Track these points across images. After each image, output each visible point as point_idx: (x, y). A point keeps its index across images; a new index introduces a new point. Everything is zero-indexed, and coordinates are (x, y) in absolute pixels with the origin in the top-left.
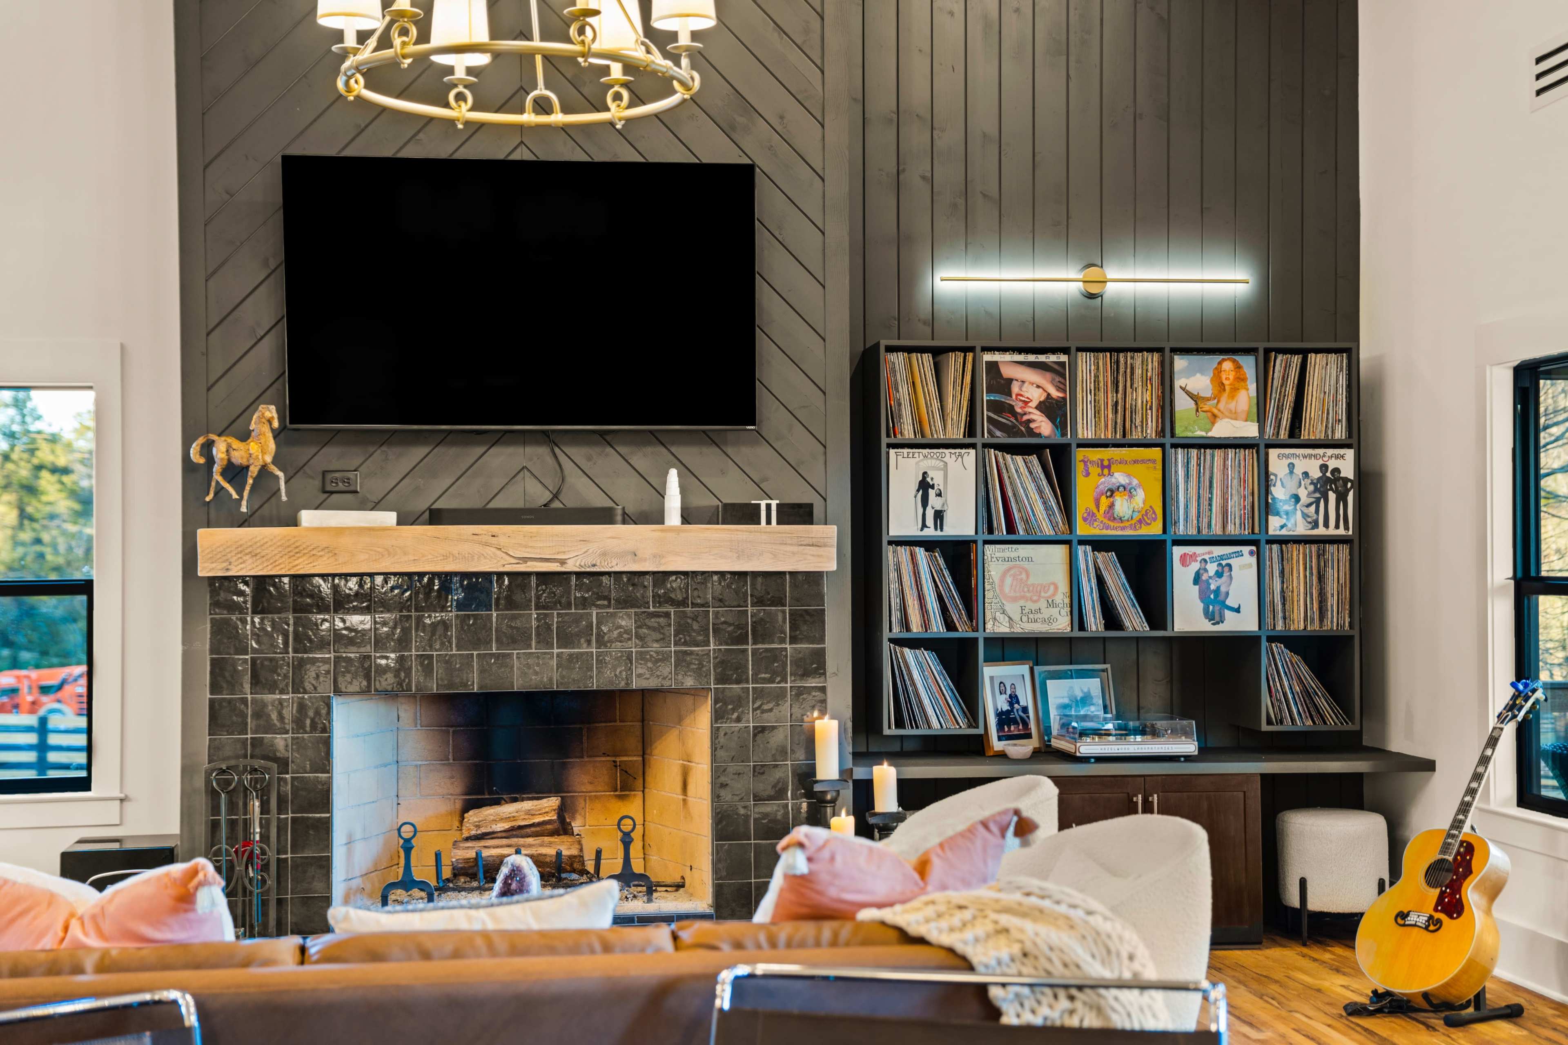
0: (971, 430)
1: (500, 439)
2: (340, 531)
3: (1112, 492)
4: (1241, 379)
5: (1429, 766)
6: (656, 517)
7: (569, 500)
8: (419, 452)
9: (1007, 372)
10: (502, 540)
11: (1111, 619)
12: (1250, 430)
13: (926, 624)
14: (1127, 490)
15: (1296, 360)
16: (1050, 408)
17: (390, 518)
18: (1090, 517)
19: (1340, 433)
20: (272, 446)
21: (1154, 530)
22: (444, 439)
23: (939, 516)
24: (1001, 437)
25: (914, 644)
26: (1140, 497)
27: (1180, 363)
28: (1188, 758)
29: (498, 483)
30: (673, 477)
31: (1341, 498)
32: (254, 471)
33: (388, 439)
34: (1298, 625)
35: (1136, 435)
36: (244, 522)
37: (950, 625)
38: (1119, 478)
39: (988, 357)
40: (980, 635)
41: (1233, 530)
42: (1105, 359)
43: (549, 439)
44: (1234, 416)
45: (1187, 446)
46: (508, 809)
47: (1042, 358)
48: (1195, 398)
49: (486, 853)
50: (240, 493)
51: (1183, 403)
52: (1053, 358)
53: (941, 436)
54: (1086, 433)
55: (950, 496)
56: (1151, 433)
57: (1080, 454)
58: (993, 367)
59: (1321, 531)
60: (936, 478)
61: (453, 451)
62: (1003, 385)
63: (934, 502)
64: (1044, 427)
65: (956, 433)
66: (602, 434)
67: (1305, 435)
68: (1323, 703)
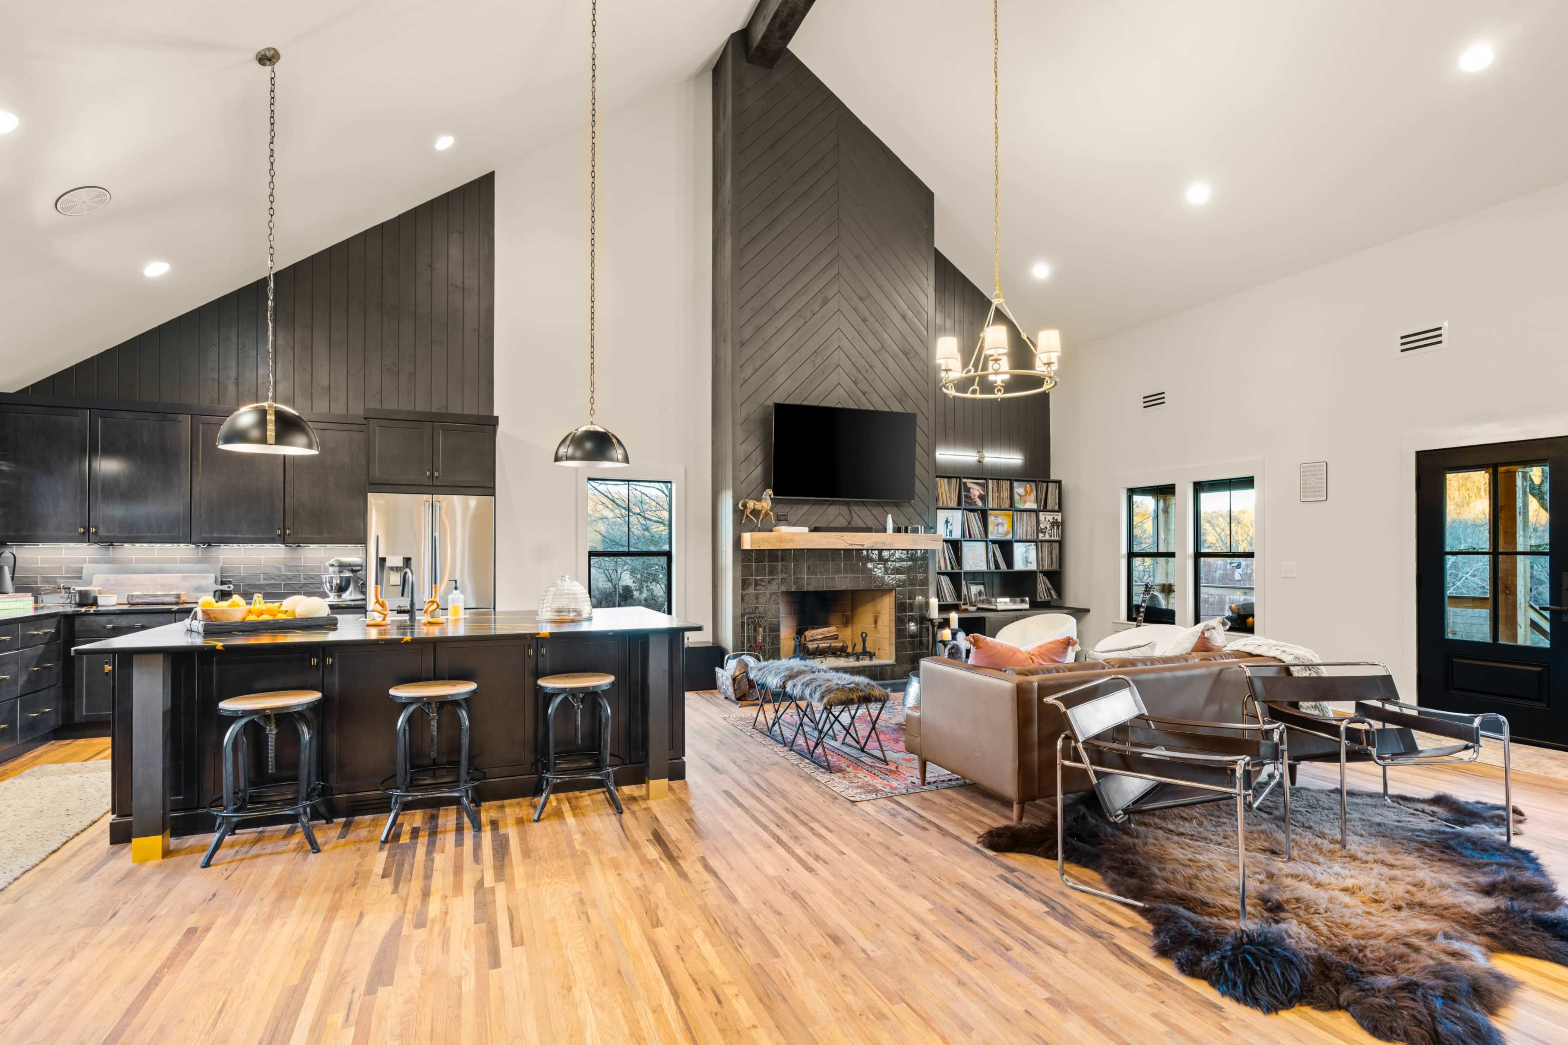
0: (959, 503)
1: (832, 503)
2: (795, 534)
3: (998, 525)
4: (1031, 490)
5: (1088, 611)
6: (884, 530)
7: (853, 525)
8: (806, 507)
9: (969, 485)
10: (845, 538)
11: (997, 566)
12: (1034, 506)
13: (946, 567)
14: (1002, 524)
15: (1045, 484)
16: (982, 497)
17: (806, 529)
18: (992, 533)
19: (1057, 508)
20: (770, 504)
21: (1009, 537)
22: (815, 503)
23: (951, 532)
24: (968, 507)
25: (943, 574)
26: (1006, 526)
27: (1015, 484)
28: (1026, 610)
29: (831, 518)
30: (890, 517)
31: (1058, 528)
32: (763, 512)
33: (798, 502)
34: (1046, 568)
35: (1003, 507)
36: (760, 530)
37: (952, 568)
38: (1000, 520)
39: (964, 480)
40: (962, 571)
41: (1029, 538)
42: (995, 481)
43: (847, 504)
44: (1030, 501)
45: (1016, 511)
46: (821, 631)
47: (978, 481)
48: (1020, 495)
49: (821, 645)
50: (758, 520)
51: (1017, 497)
52: (981, 481)
53: (950, 506)
54: (991, 506)
55: (954, 525)
56: (1007, 506)
57: (990, 512)
58: (965, 483)
59: (1052, 538)
60: (950, 520)
61: (818, 507)
62: (968, 490)
63: (950, 527)
64: (980, 503)
65: (955, 505)
66: (863, 502)
67: (1048, 508)
68: (1053, 592)
